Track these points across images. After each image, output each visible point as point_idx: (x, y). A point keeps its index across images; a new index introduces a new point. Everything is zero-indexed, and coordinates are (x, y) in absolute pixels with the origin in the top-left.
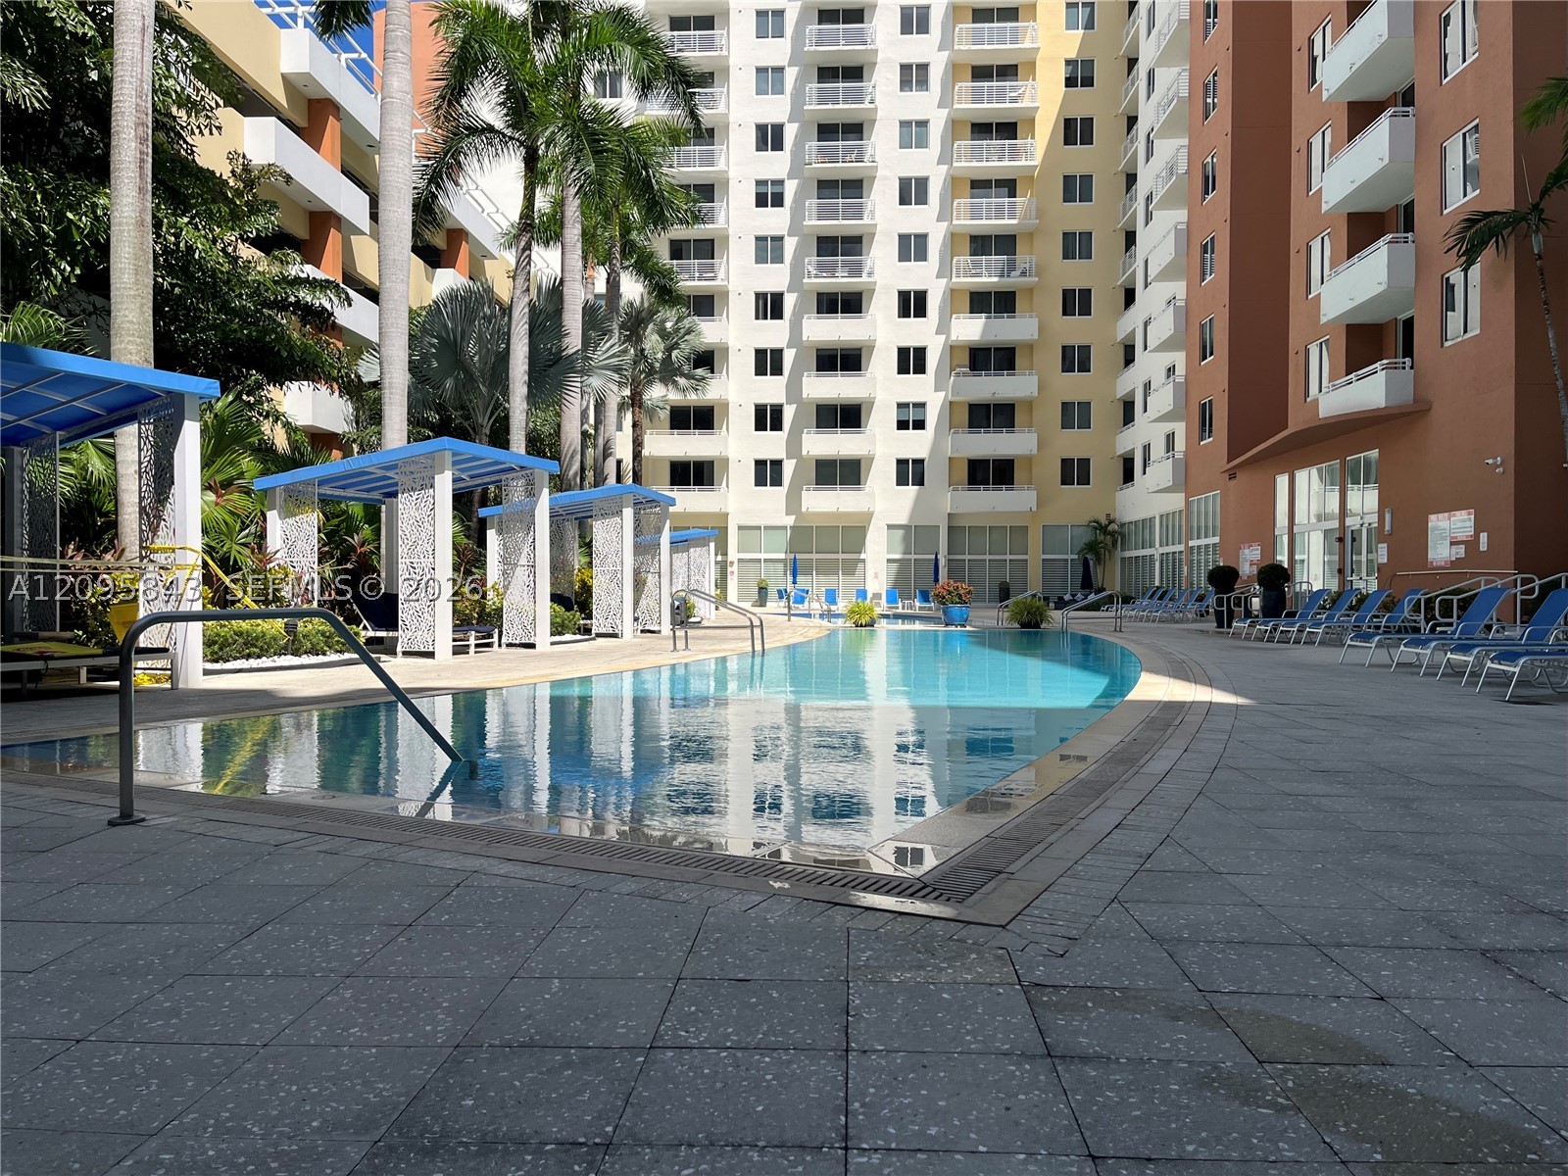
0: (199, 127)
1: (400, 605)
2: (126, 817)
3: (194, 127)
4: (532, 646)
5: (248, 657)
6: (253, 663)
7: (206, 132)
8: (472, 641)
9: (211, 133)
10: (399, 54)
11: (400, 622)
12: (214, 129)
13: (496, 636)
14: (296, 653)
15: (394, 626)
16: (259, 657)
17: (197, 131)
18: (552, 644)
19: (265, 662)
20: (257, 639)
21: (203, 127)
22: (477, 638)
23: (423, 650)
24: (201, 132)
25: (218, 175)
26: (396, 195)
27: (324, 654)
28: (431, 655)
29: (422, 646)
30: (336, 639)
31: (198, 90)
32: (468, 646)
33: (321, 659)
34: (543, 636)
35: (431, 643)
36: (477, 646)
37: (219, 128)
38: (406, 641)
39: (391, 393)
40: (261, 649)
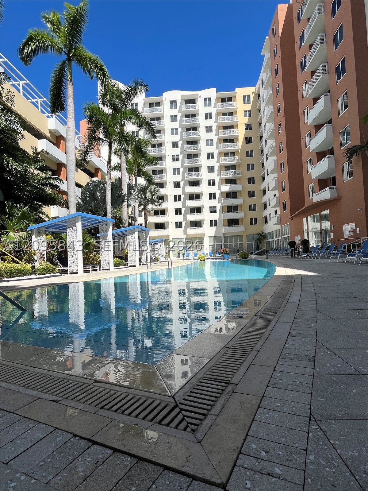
1: (68, 260)
4: (109, 270)
5: (20, 276)
6: (21, 278)
8: (91, 269)
9: (23, 140)
10: (71, 117)
11: (69, 265)
12: (24, 138)
13: (98, 267)
14: (35, 274)
15: (67, 267)
16: (23, 276)
17: (19, 139)
18: (114, 269)
19: (25, 277)
20: (22, 271)
21: (21, 138)
23: (75, 272)
25: (24, 150)
26: (71, 152)
27: (45, 274)
28: (77, 273)
30: (48, 270)
31: (16, 127)
33: (43, 276)
34: (112, 267)
35: (77, 270)
37: (25, 138)
38: (70, 270)
39: (71, 204)
40: (24, 274)
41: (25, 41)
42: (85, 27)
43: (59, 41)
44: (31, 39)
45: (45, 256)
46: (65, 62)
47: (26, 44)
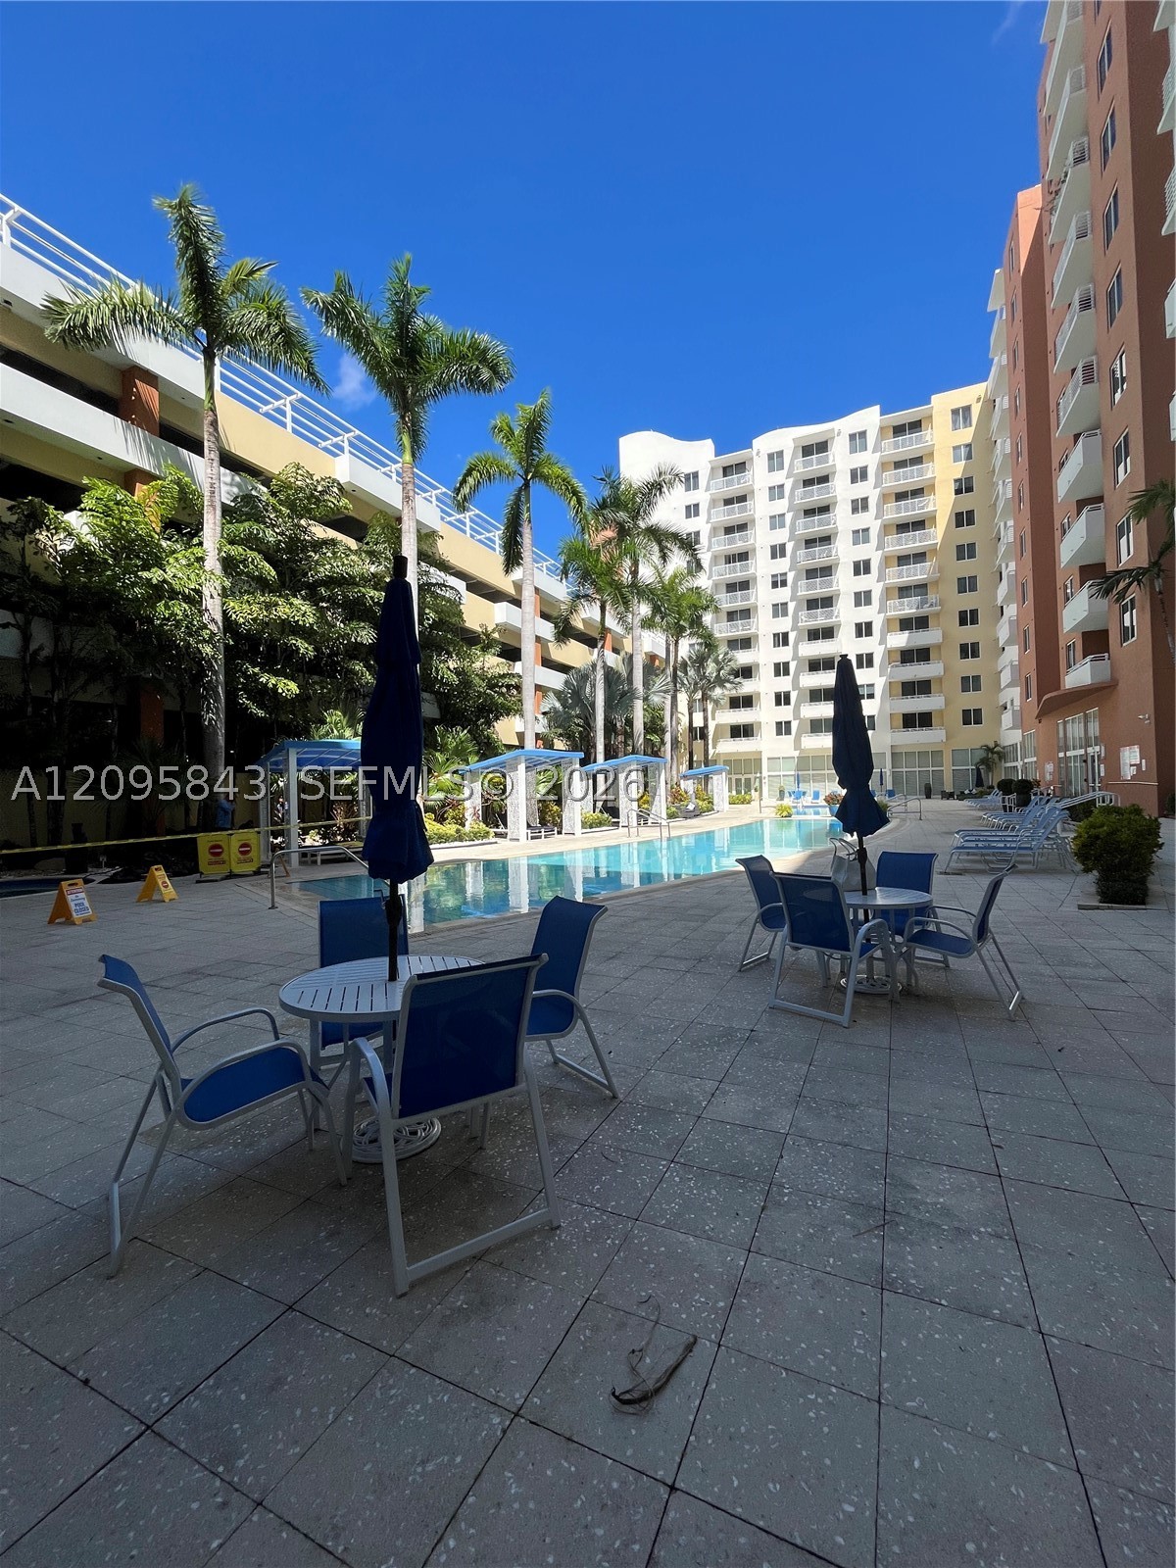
1: (507, 819)
2: (273, 907)
4: (573, 834)
6: (442, 845)
8: (543, 834)
11: (508, 827)
13: (557, 831)
15: (505, 828)
19: (447, 845)
27: (474, 841)
29: (515, 836)
30: (481, 834)
32: (540, 835)
33: (472, 843)
35: (519, 836)
38: (509, 834)
41: (460, 478)
42: (548, 435)
43: (511, 461)
44: (469, 473)
45: (480, 812)
46: (520, 490)
47: (464, 482)
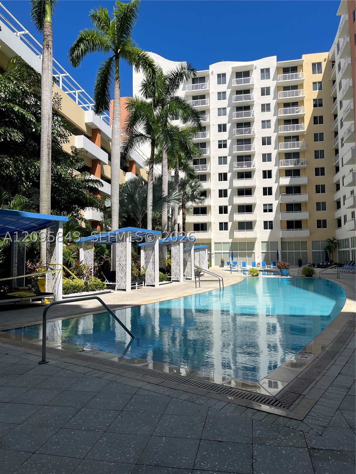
0: (63, 141)
1: (116, 276)
3: (62, 141)
4: (154, 286)
5: (74, 293)
7: (65, 142)
9: (67, 143)
10: (117, 118)
11: (116, 281)
12: (67, 141)
13: (143, 283)
14: (87, 291)
15: (115, 281)
16: (77, 292)
17: (63, 142)
18: (160, 285)
19: (79, 294)
20: (77, 287)
21: (64, 141)
22: (138, 284)
23: (123, 289)
24: (64, 143)
25: (68, 154)
26: (116, 157)
27: (95, 291)
28: (125, 290)
29: (122, 288)
30: (98, 286)
31: (63, 132)
32: (136, 287)
34: (157, 282)
35: (125, 287)
36: (138, 286)
37: (69, 141)
38: (118, 286)
39: (114, 212)
40: (78, 290)
